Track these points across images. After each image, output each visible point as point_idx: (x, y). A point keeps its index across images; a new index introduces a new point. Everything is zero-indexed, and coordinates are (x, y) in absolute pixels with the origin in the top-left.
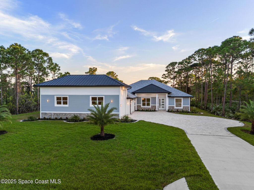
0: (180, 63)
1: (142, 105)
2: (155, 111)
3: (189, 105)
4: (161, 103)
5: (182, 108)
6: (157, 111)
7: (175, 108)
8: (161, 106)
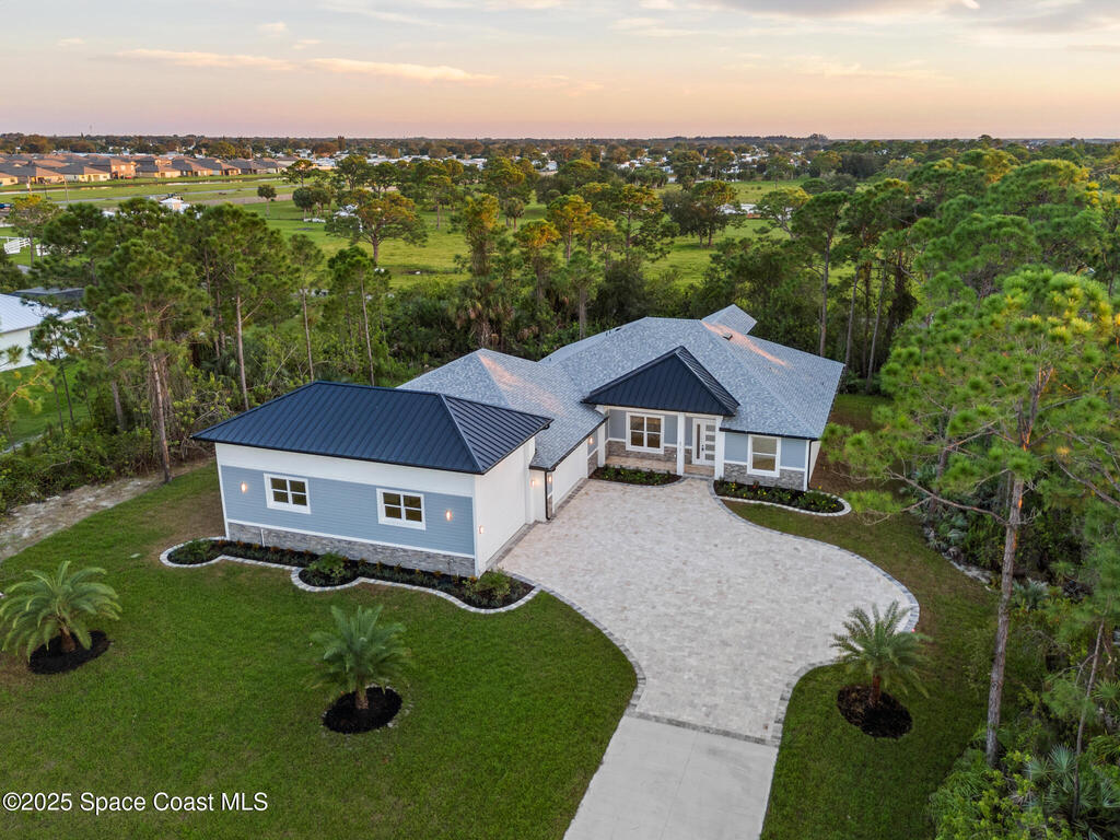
3: (803, 467)
4: (704, 442)
5: (775, 474)
6: (680, 477)
7: (751, 471)
8: (702, 454)
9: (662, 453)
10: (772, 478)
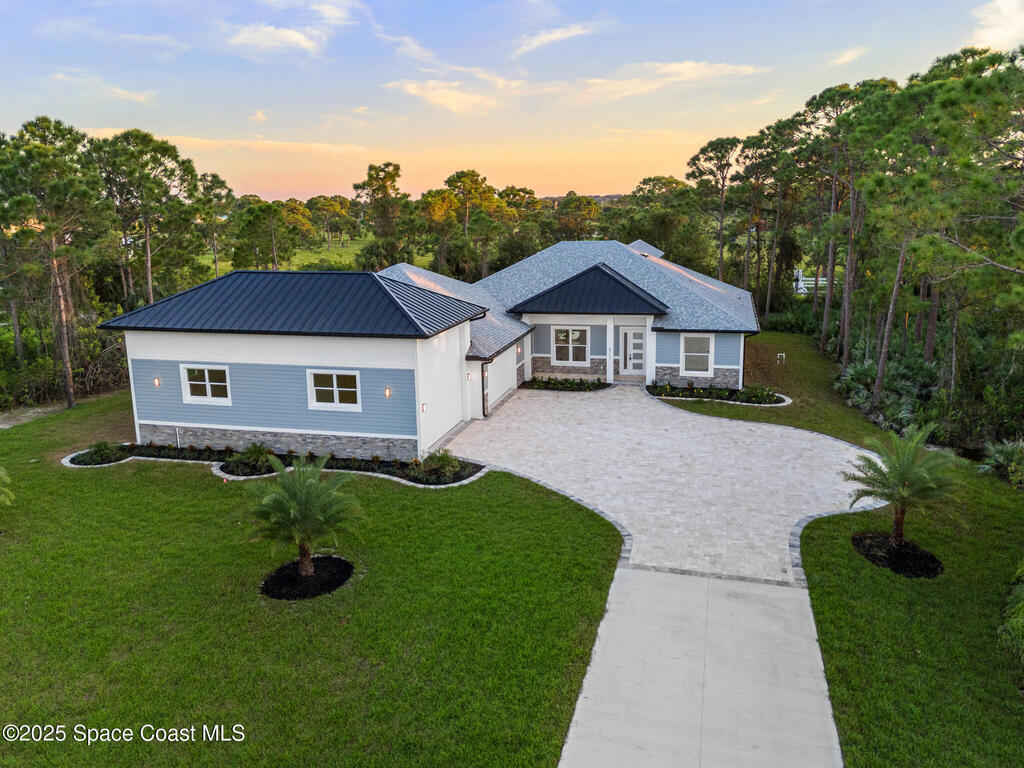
0: (751, 143)
1: (553, 355)
2: (601, 386)
3: (738, 364)
4: (631, 351)
5: (710, 374)
6: (609, 385)
7: (683, 373)
8: (630, 364)
9: (589, 365)
10: (706, 379)
